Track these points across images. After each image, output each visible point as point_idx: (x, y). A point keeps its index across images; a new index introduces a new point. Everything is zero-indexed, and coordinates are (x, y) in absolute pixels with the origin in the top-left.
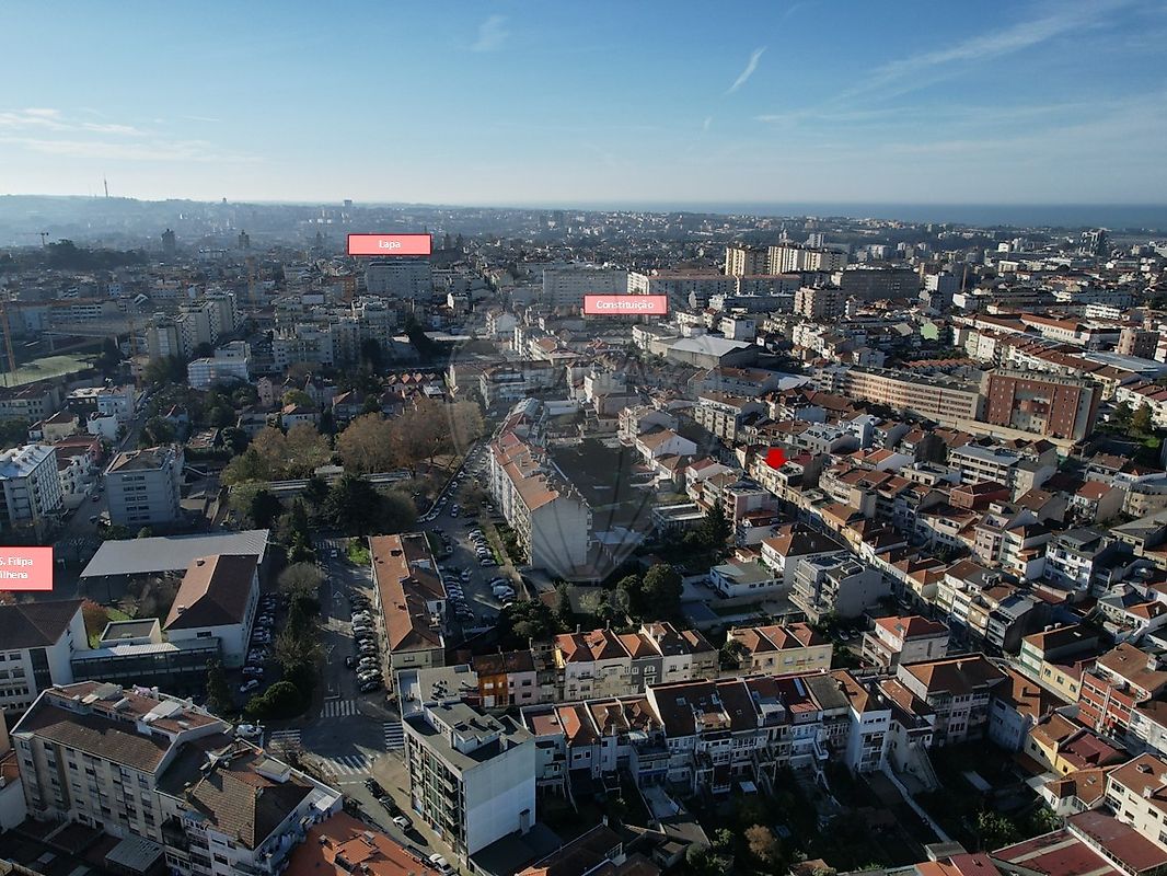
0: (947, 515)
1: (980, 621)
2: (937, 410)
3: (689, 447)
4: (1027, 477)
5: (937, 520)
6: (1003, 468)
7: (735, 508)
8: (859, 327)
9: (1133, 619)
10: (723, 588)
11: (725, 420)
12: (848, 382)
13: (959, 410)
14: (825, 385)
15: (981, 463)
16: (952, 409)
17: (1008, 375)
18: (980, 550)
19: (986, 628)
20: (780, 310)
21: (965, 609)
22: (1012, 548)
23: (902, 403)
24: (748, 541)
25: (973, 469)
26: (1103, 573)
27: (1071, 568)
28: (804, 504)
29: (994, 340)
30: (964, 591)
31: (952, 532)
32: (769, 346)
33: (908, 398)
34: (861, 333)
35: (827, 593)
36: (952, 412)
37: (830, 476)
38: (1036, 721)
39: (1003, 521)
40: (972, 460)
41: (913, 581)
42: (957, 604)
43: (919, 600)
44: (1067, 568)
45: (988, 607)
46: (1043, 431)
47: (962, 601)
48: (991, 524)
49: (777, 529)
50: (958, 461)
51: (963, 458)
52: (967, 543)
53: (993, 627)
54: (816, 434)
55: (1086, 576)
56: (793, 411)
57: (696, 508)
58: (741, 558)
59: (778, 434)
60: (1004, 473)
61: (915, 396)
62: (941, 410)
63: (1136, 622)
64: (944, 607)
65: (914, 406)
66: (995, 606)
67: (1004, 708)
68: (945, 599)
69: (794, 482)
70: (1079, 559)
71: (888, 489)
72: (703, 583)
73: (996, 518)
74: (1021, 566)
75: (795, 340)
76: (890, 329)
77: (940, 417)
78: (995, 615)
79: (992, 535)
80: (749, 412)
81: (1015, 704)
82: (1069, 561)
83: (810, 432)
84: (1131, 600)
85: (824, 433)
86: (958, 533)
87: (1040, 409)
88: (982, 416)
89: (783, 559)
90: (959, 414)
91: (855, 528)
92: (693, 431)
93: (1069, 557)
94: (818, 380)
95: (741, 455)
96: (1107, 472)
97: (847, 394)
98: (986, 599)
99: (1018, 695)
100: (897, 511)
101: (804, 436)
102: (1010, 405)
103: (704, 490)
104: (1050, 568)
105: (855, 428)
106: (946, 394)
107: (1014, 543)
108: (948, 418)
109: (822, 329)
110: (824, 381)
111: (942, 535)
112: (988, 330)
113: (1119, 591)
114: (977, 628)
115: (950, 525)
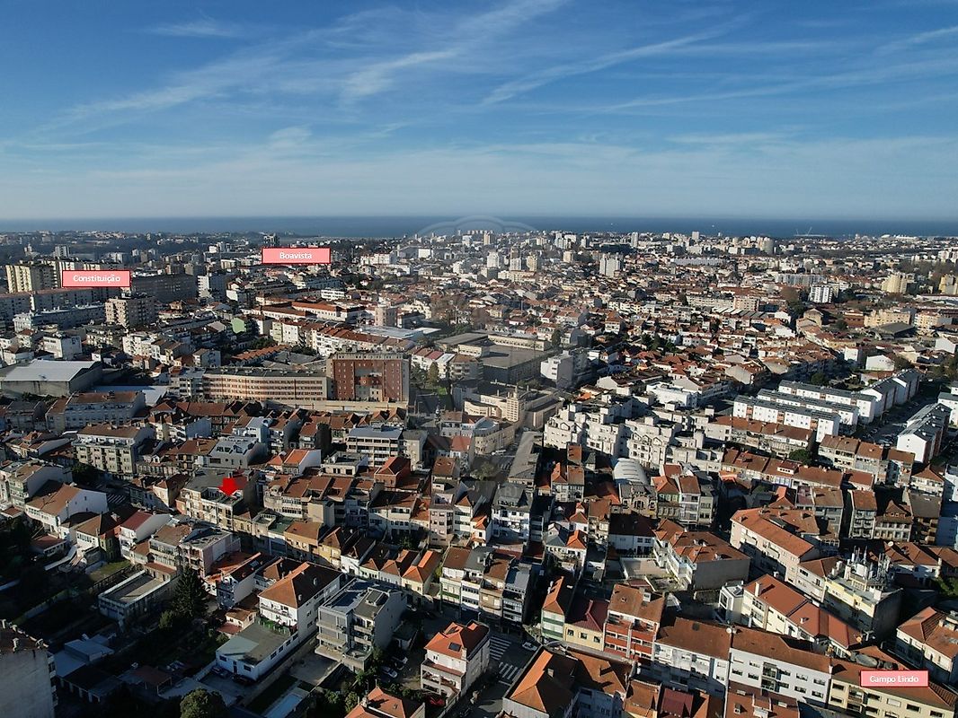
0: (395, 503)
1: (494, 604)
2: (294, 396)
3: (96, 499)
4: (414, 445)
5: (390, 511)
6: (393, 442)
7: (202, 563)
8: (183, 331)
9: (574, 552)
10: (241, 671)
11: (118, 454)
12: (207, 385)
13: (313, 394)
14: (185, 391)
15: (375, 441)
16: (307, 394)
17: (345, 358)
18: (436, 529)
19: (502, 609)
20: (92, 322)
21: (476, 597)
22: (462, 518)
23: (263, 396)
24: (237, 598)
25: (367, 448)
26: (537, 520)
27: (512, 523)
28: (260, 530)
29: (296, 327)
30: (467, 578)
31: (405, 517)
32: (108, 361)
33: (267, 391)
34: (185, 336)
35: (361, 635)
36: (306, 396)
37: (274, 493)
38: (623, 695)
39: (449, 498)
40: (367, 441)
41: (410, 582)
42: (465, 594)
43: (420, 599)
44: (510, 524)
45: (494, 588)
46: (380, 399)
47: (470, 590)
48: (439, 503)
49: (261, 573)
50: (354, 444)
51: (358, 440)
52: (422, 524)
53: (508, 606)
54: (227, 450)
55: (526, 526)
56: (183, 428)
57: (147, 574)
58: (236, 622)
59: (185, 457)
60: (396, 446)
61: (272, 388)
62: (298, 396)
63: (576, 554)
64: (451, 599)
65: (274, 396)
66: (500, 585)
67: (590, 693)
68: (451, 591)
69: (239, 510)
70: (518, 513)
71: (335, 493)
72: (212, 674)
73: (442, 496)
74: (481, 534)
75: (127, 350)
76: (208, 328)
77: (298, 402)
78: (507, 594)
79: (444, 512)
80: (141, 439)
81: (598, 687)
82: (510, 518)
83: (220, 449)
84: (565, 535)
85: (235, 447)
86: (411, 517)
87: (375, 382)
88: (333, 395)
89: (293, 611)
90: (313, 396)
91: (330, 544)
92: (88, 477)
93: (510, 514)
94: (178, 388)
95: (162, 493)
96: (453, 425)
97: (207, 397)
98: (489, 581)
99: (597, 677)
100: (348, 512)
101: (215, 454)
102: (353, 382)
103: (151, 551)
104: (497, 527)
105: (250, 432)
106: (299, 382)
107: (464, 514)
108: (305, 402)
109: (153, 337)
110: (183, 388)
111: (397, 523)
112: (287, 319)
113: (553, 531)
114: (491, 611)
115: (401, 511)
